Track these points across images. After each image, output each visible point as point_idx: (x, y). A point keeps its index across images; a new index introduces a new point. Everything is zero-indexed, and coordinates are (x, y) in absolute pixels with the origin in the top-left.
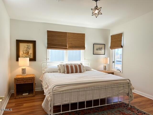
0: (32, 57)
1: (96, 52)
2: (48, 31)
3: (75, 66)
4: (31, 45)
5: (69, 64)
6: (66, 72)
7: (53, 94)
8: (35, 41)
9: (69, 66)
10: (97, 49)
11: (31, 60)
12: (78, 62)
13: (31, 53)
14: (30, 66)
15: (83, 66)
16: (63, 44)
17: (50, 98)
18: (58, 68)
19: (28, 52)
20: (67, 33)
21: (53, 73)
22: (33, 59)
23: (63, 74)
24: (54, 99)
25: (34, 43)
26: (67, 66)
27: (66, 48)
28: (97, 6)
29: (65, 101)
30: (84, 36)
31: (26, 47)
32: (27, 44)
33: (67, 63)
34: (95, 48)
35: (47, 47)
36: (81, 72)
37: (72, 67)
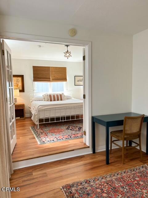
0: (21, 89)
1: (77, 83)
2: (33, 66)
3: (57, 95)
4: (20, 79)
5: (52, 94)
6: (49, 100)
7: (39, 111)
8: (23, 75)
9: (52, 95)
10: (78, 81)
11: (20, 91)
12: (59, 93)
13: (20, 86)
14: (20, 96)
15: (64, 95)
16: (47, 77)
17: (36, 113)
18: (43, 97)
19: (18, 85)
20: (50, 67)
21: (39, 101)
22: (22, 90)
23: (47, 102)
24: (39, 114)
25: (22, 77)
26: (50, 96)
27: (50, 81)
28: (68, 51)
29: (46, 116)
30: (66, 70)
31: (16, 80)
32: (16, 78)
33: (51, 93)
34: (76, 80)
35: (34, 80)
36: (61, 100)
37: (54, 96)
